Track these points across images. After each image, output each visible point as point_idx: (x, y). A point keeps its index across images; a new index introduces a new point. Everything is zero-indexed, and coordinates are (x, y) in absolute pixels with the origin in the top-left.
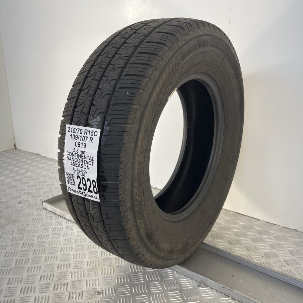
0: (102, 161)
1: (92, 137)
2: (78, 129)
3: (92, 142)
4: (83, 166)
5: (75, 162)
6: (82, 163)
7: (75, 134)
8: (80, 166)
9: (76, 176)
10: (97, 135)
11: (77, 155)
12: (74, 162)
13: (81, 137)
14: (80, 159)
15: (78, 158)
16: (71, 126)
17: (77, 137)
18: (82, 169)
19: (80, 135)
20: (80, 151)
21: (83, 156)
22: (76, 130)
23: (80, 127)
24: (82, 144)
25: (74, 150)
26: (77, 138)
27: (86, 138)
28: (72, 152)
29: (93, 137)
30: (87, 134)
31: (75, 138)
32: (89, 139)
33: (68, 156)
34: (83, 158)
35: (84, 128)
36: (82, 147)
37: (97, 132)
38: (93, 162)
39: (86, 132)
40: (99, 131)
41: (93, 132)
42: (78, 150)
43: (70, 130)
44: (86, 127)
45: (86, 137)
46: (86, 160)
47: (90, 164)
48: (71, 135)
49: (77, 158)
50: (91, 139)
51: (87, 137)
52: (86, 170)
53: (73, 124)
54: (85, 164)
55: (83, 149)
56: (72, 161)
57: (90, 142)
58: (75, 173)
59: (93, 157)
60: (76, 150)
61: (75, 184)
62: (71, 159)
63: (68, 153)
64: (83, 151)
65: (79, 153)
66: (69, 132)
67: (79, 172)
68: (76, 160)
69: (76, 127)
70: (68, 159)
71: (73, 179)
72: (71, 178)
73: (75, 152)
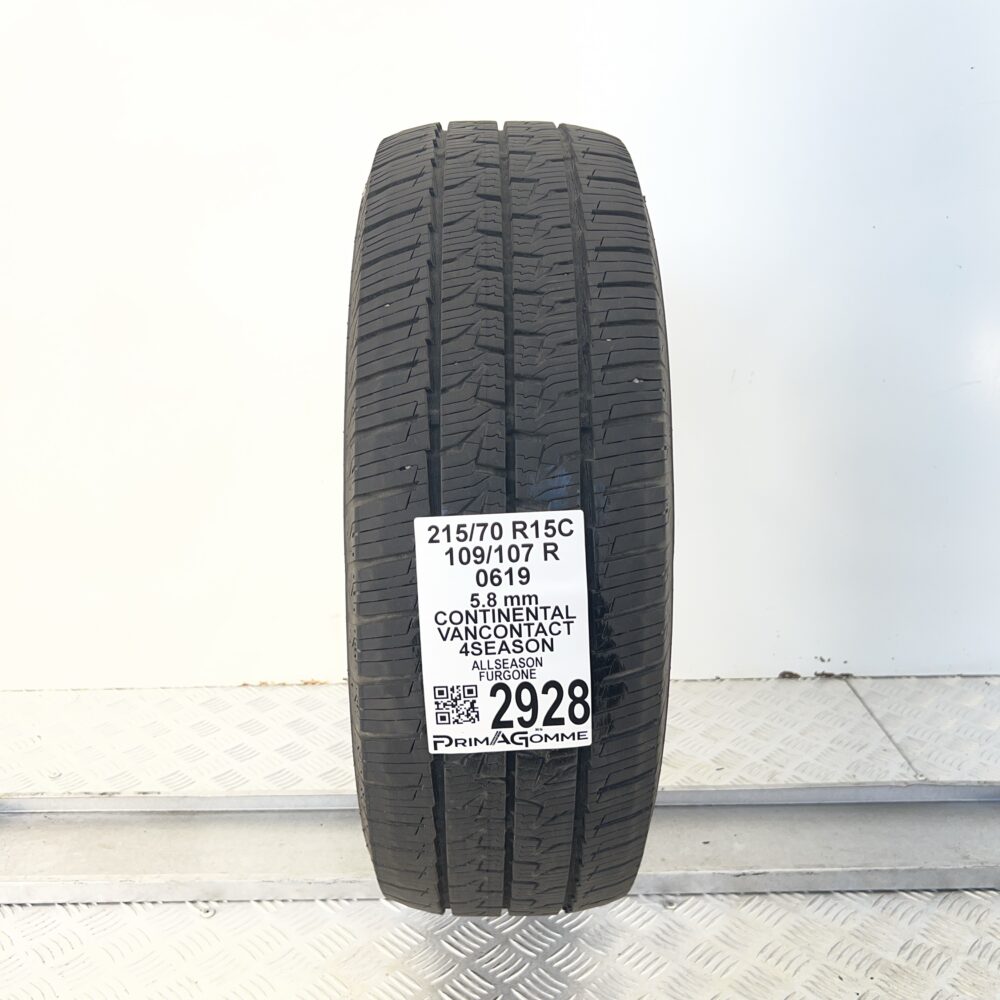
0: (605, 610)
1: (549, 540)
2: (479, 525)
3: (557, 558)
4: (524, 645)
5: (482, 641)
6: (516, 637)
7: (470, 545)
8: (507, 649)
9: (485, 687)
10: (572, 531)
11: (489, 615)
12: (479, 639)
13: (500, 549)
14: (508, 625)
15: (497, 623)
16: (441, 521)
17: (478, 552)
18: (517, 657)
19: (495, 544)
20: (506, 598)
21: (524, 612)
22: (468, 530)
23: (489, 518)
24: (510, 571)
25: (472, 600)
26: (482, 555)
27: (523, 551)
28: (465, 606)
29: (558, 539)
30: (526, 537)
32: (537, 552)
33: (444, 629)
34: (524, 617)
35: (506, 519)
36: (511, 583)
37: (571, 522)
38: (568, 623)
39: (521, 531)
40: (577, 516)
41: (556, 525)
42: (492, 597)
43: (442, 536)
44: (515, 511)
45: (524, 546)
46: (537, 623)
47: (555, 629)
48: (450, 552)
49: (493, 626)
50: (550, 548)
52: (539, 654)
53: (443, 512)
54: (533, 637)
55: (518, 590)
56: (462, 643)
57: (546, 559)
58: (484, 679)
59: (567, 607)
60: (483, 600)
61: (477, 716)
62: (460, 636)
63: (441, 618)
64: (518, 597)
65: (500, 605)
66: (438, 541)
67: (502, 670)
68: (485, 632)
69: (469, 520)
70: (444, 639)
71: (471, 700)
72: (459, 702)
73: (480, 607)
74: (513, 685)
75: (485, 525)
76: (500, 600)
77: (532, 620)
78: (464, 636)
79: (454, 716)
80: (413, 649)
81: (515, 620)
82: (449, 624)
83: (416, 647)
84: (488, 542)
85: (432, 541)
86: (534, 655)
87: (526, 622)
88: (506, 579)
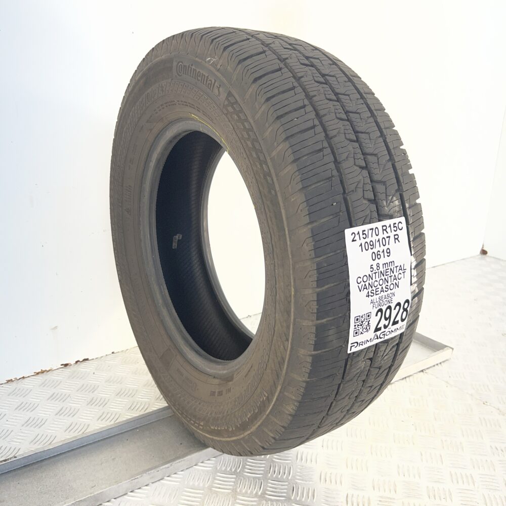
1: (396, 233)
2: (370, 229)
3: (399, 242)
4: (389, 287)
5: (375, 289)
6: (386, 284)
7: (368, 240)
8: (383, 291)
9: (374, 312)
10: (402, 228)
11: (377, 275)
12: (373, 288)
13: (379, 240)
14: (384, 278)
15: (380, 278)
16: (355, 230)
17: (371, 243)
18: (386, 294)
19: (377, 238)
20: (383, 265)
21: (389, 270)
22: (366, 232)
23: (373, 225)
25: (371, 268)
26: (373, 245)
27: (387, 239)
28: (368, 272)
29: (398, 232)
30: (387, 233)
31: (370, 247)
32: (392, 239)
33: (360, 285)
34: (389, 273)
35: (379, 225)
36: (384, 257)
37: (401, 223)
38: (404, 272)
39: (385, 230)
40: (403, 219)
41: (396, 225)
42: (378, 265)
43: (357, 237)
44: (382, 221)
45: (387, 237)
46: (393, 275)
47: (400, 276)
48: (361, 245)
49: (378, 280)
50: (396, 237)
51: (389, 237)
52: (394, 291)
53: (354, 225)
54: (392, 282)
55: (387, 260)
56: (367, 291)
57: (395, 243)
58: (374, 308)
59: (404, 265)
60: (375, 267)
61: (369, 328)
62: (366, 288)
63: (359, 280)
64: (387, 263)
65: (381, 269)
66: (356, 240)
67: (381, 302)
68: (376, 284)
69: (366, 227)
70: (360, 291)
71: (368, 320)
72: (364, 323)
73: (374, 272)
74: (384, 308)
75: (372, 229)
76: (381, 266)
78: (368, 288)
79: (361, 330)
80: (347, 299)
81: (386, 275)
82: (362, 283)
84: (375, 238)
85: (353, 241)
86: (392, 291)
87: (390, 275)
88: (382, 255)
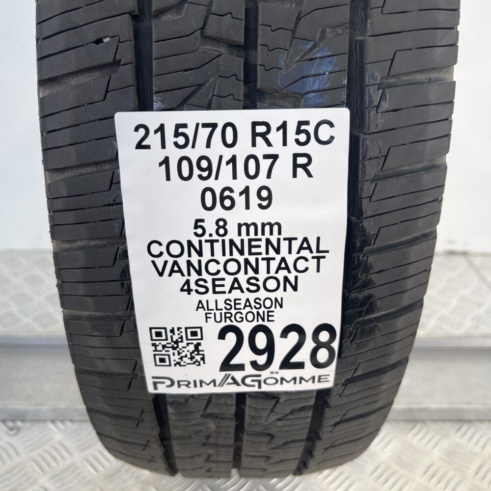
0: (365, 243)
1: (301, 150)
2: (205, 125)
3: (310, 175)
4: (260, 283)
5: (209, 278)
6: (251, 273)
7: (193, 154)
8: (240, 288)
9: (212, 329)
10: (332, 138)
11: (218, 247)
12: (205, 275)
13: (233, 160)
14: (241, 260)
15: (228, 257)
16: (153, 119)
17: (204, 164)
18: (252, 297)
19: (228, 154)
20: (240, 226)
21: (263, 244)
22: (190, 132)
23: (220, 117)
24: (246, 191)
25: (196, 227)
26: (209, 168)
27: (265, 164)
28: (187, 234)
29: (312, 148)
30: (269, 144)
31: (196, 172)
32: (284, 165)
33: (160, 262)
34: (263, 250)
35: (243, 118)
36: (247, 207)
37: (331, 125)
38: (318, 258)
39: (264, 135)
40: (341, 116)
41: (311, 129)
42: (221, 224)
43: (154, 140)
44: (254, 107)
45: (266, 157)
46: (278, 258)
47: (301, 265)
48: (166, 161)
49: (222, 260)
50: (302, 161)
51: (275, 157)
52: (279, 294)
53: (155, 106)
54: (272, 274)
55: (256, 215)
57: (295, 175)
58: (210, 321)
59: (318, 239)
60: (211, 227)
61: (203, 359)
62: (180, 271)
63: (155, 249)
64: (255, 225)
65: (233, 234)
66: (148, 147)
67: (233, 311)
68: (213, 267)
69: (191, 117)
70: (161, 274)
71: (195, 342)
72: (181, 345)
73: (206, 237)
74: (246, 328)
75: (214, 126)
76: (232, 229)
77: (272, 253)
78: (185, 272)
79: (176, 358)
80: (122, 285)
81: (250, 253)
82: (166, 256)
83: (125, 283)
84: (217, 150)
85: (139, 146)
86: (272, 295)
87: (264, 256)
88: (240, 201)
